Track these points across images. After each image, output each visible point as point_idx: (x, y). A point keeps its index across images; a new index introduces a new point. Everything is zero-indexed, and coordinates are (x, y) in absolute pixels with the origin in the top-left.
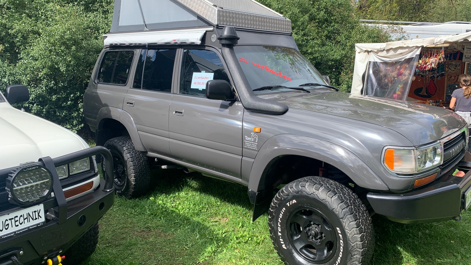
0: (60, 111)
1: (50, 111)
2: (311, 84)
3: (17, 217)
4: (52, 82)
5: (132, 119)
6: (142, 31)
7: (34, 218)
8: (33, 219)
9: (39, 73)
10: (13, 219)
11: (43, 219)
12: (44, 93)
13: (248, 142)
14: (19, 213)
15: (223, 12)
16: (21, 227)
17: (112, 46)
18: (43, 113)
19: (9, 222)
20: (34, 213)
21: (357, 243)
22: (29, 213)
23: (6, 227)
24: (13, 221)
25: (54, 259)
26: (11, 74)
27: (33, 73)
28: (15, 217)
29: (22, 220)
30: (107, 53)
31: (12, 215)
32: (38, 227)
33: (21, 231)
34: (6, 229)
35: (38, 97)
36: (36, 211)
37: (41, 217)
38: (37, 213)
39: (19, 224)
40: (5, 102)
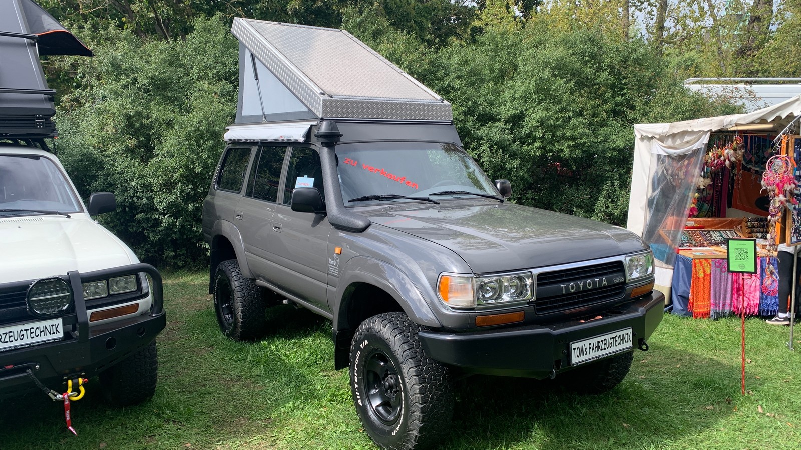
0: (198, 226)
1: (185, 225)
2: (451, 192)
3: (33, 328)
4: (190, 187)
5: (240, 237)
6: (261, 123)
7: (52, 332)
8: (50, 333)
9: (174, 175)
10: (28, 330)
11: (61, 335)
12: (179, 201)
13: (331, 266)
14: (35, 325)
15: (332, 101)
16: (36, 340)
17: (235, 143)
18: (176, 228)
19: (24, 333)
20: (51, 327)
21: (416, 396)
22: (45, 327)
23: (21, 338)
24: (28, 332)
25: (75, 381)
26: (140, 177)
27: (166, 175)
28: (31, 329)
29: (38, 332)
30: (229, 151)
31: (28, 326)
32: (54, 342)
33: (37, 344)
34: (21, 340)
35: (171, 206)
36: (54, 326)
37: (59, 333)
38: (54, 327)
39: (35, 337)
40: (84, 212)
